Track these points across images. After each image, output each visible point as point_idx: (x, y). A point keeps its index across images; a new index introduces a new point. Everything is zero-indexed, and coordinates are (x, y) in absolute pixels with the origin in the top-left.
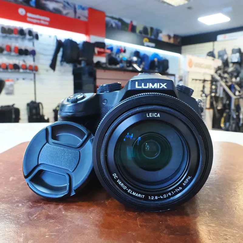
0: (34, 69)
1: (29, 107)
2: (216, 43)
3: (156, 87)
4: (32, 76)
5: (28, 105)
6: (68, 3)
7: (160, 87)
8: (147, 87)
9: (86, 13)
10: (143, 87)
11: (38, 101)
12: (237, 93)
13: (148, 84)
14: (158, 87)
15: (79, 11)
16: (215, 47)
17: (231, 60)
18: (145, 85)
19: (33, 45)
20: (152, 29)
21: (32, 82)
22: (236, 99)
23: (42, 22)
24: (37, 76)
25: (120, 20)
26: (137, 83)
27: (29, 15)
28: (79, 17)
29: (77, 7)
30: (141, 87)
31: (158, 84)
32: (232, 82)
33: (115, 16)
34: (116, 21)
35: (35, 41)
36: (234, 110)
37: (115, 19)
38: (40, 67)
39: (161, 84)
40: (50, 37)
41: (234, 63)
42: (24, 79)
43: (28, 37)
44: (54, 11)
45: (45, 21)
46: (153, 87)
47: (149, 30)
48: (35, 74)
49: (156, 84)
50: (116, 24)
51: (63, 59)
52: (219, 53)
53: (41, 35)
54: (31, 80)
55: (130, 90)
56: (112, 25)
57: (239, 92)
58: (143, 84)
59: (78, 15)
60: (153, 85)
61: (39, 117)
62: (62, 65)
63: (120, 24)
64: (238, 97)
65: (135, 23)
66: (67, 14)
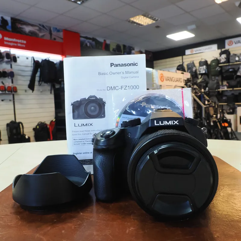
0: (13, 91)
1: (9, 127)
2: (184, 57)
3: (170, 124)
4: (11, 97)
5: (8, 125)
6: (43, 26)
7: (173, 123)
8: (164, 124)
9: (61, 34)
10: (161, 124)
11: (17, 121)
12: (206, 103)
13: (164, 122)
14: (172, 124)
15: (54, 33)
16: (184, 61)
17: (200, 71)
18: (162, 123)
19: (11, 67)
20: (124, 46)
21: (12, 103)
22: (205, 108)
23: (19, 45)
24: (16, 97)
25: (94, 39)
26: (155, 121)
27: (6, 39)
28: (55, 39)
29: (52, 29)
30: (159, 124)
31: (172, 121)
32: (201, 92)
33: (89, 36)
34: (91, 41)
35: (13, 64)
36: (205, 119)
37: (90, 39)
38: (18, 88)
39: (174, 121)
40: (27, 58)
41: (202, 74)
42: (2, 100)
43: (6, 59)
44: (30, 34)
45: (22, 44)
46: (168, 124)
47: (122, 47)
48: (13, 95)
49: (170, 122)
50: (90, 43)
51: (41, 79)
52: (188, 65)
53: (18, 57)
54: (10, 100)
55: (150, 127)
56: (86, 45)
57: (208, 101)
58: (160, 122)
59: (53, 37)
60: (168, 122)
61: (19, 137)
62: (40, 85)
63: (94, 43)
64: (208, 106)
65: (108, 42)
66: (43, 36)
